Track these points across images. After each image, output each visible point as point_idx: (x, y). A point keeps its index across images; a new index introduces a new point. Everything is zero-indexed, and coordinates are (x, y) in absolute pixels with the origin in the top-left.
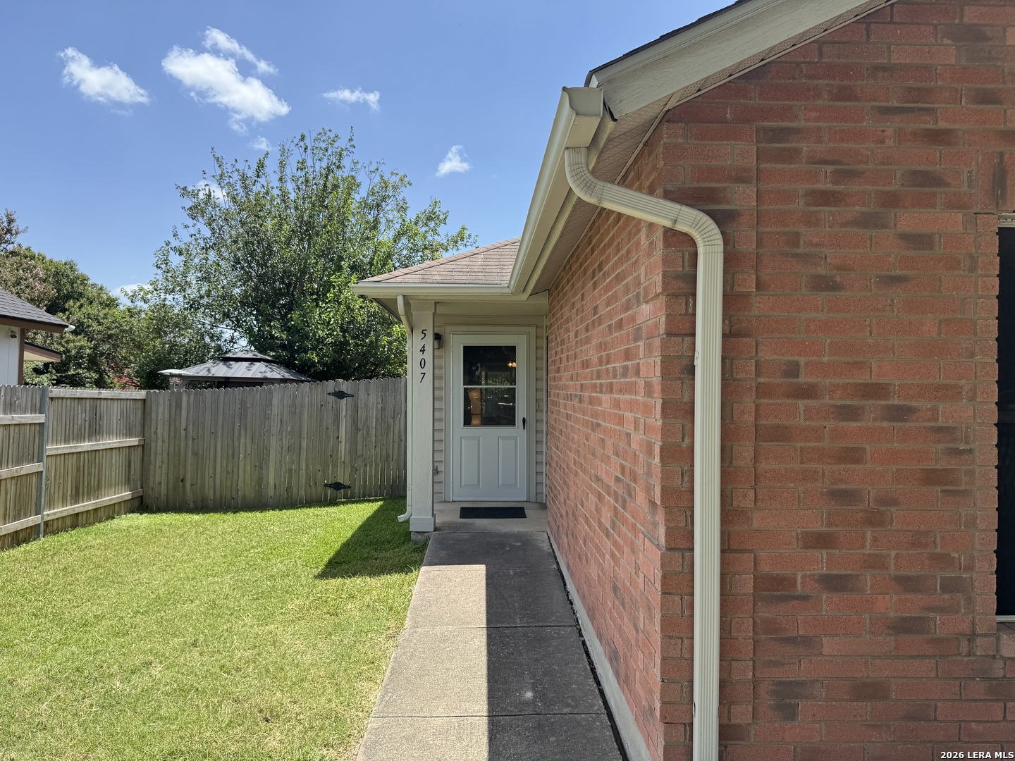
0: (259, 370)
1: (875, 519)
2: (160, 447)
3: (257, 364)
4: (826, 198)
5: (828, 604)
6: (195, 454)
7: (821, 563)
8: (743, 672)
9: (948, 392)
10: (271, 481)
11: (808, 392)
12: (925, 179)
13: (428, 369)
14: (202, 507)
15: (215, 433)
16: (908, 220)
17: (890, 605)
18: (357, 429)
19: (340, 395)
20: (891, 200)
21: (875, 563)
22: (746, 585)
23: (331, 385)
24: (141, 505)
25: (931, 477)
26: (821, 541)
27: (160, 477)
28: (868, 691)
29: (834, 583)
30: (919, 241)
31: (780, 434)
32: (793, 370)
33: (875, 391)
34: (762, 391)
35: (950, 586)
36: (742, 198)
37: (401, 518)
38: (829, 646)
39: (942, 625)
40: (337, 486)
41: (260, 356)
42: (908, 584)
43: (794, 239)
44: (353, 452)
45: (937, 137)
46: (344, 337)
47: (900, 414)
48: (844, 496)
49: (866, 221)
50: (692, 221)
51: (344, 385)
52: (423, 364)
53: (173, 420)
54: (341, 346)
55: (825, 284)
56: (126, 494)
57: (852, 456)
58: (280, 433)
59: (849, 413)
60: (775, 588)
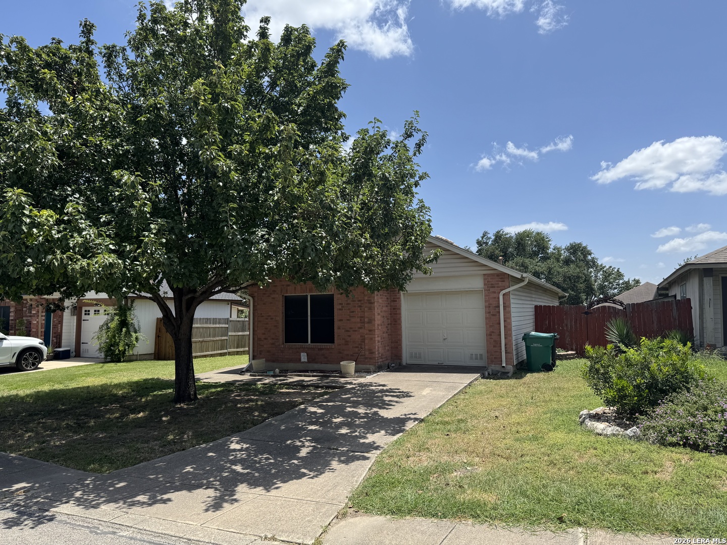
1: (269, 331)
4: (264, 294)
5: (265, 341)
7: (264, 336)
8: (256, 349)
11: (263, 316)
12: (274, 291)
16: (273, 296)
17: (271, 341)
20: (271, 294)
21: (269, 336)
22: (256, 339)
25: (275, 326)
26: (264, 334)
28: (269, 351)
29: (266, 339)
30: (273, 298)
31: (259, 321)
32: (261, 314)
33: (269, 316)
35: (277, 339)
36: (256, 294)
38: (265, 346)
39: (276, 344)
42: (273, 339)
43: (261, 299)
45: (275, 286)
47: (272, 319)
48: (266, 328)
49: (269, 296)
50: (250, 297)
55: (264, 304)
57: (267, 324)
59: (267, 319)
60: (259, 339)
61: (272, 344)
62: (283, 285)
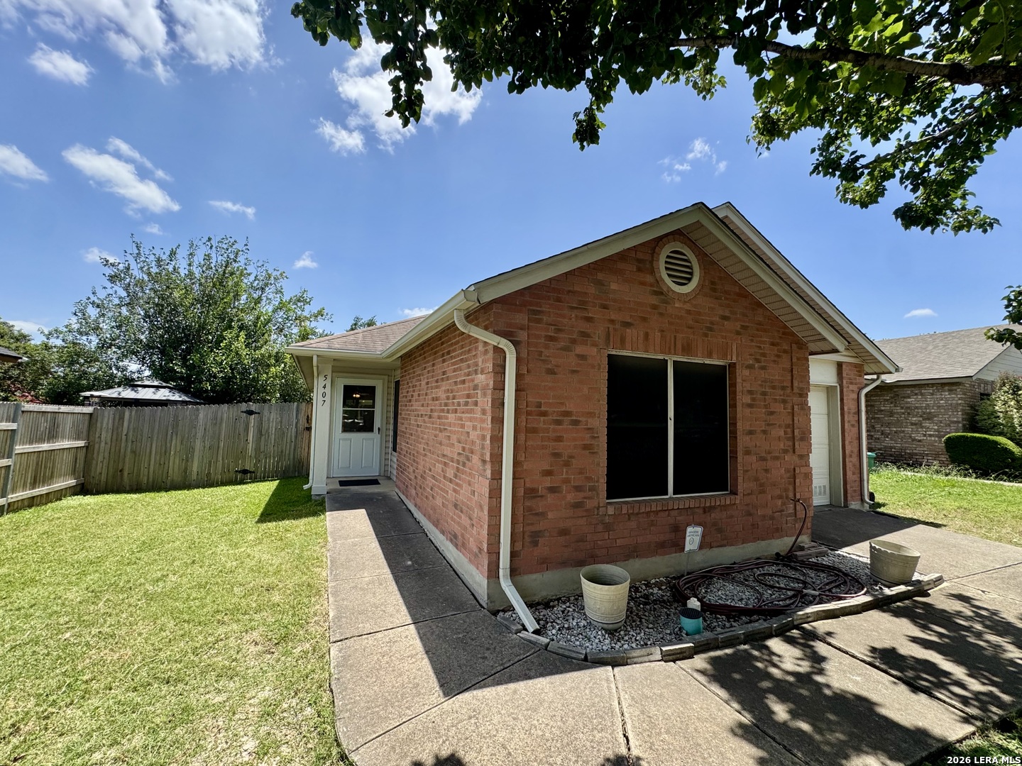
0: (163, 394)
1: (567, 464)
2: (103, 447)
3: (162, 390)
4: (551, 339)
5: (550, 498)
6: (134, 452)
7: (548, 482)
8: (520, 528)
9: (591, 415)
10: (195, 469)
11: (544, 414)
12: (585, 335)
13: (328, 398)
14: (137, 489)
15: (151, 438)
16: (580, 349)
17: (571, 497)
18: (261, 435)
19: (250, 413)
20: (574, 341)
21: (567, 481)
22: (521, 492)
23: (244, 406)
24: (83, 489)
25: (586, 447)
26: (548, 473)
27: (101, 469)
28: (564, 532)
29: (553, 490)
30: (582, 357)
31: (535, 431)
32: (539, 405)
33: (567, 414)
34: (528, 413)
35: (592, 489)
36: (522, 336)
37: (306, 487)
38: (550, 515)
39: (590, 504)
40: (245, 472)
41: (164, 384)
42: (578, 489)
43: (540, 353)
44: (257, 449)
45: (589, 319)
46: (232, 373)
47: (576, 423)
48: (556, 455)
49: (566, 349)
50: (504, 344)
51: (253, 406)
52: (324, 395)
53: (116, 429)
54: (228, 380)
55: (551, 372)
56: (72, 482)
57: (559, 439)
58: (204, 436)
59: (559, 422)
60: (531, 493)
61: (577, 505)
62: (612, 321)
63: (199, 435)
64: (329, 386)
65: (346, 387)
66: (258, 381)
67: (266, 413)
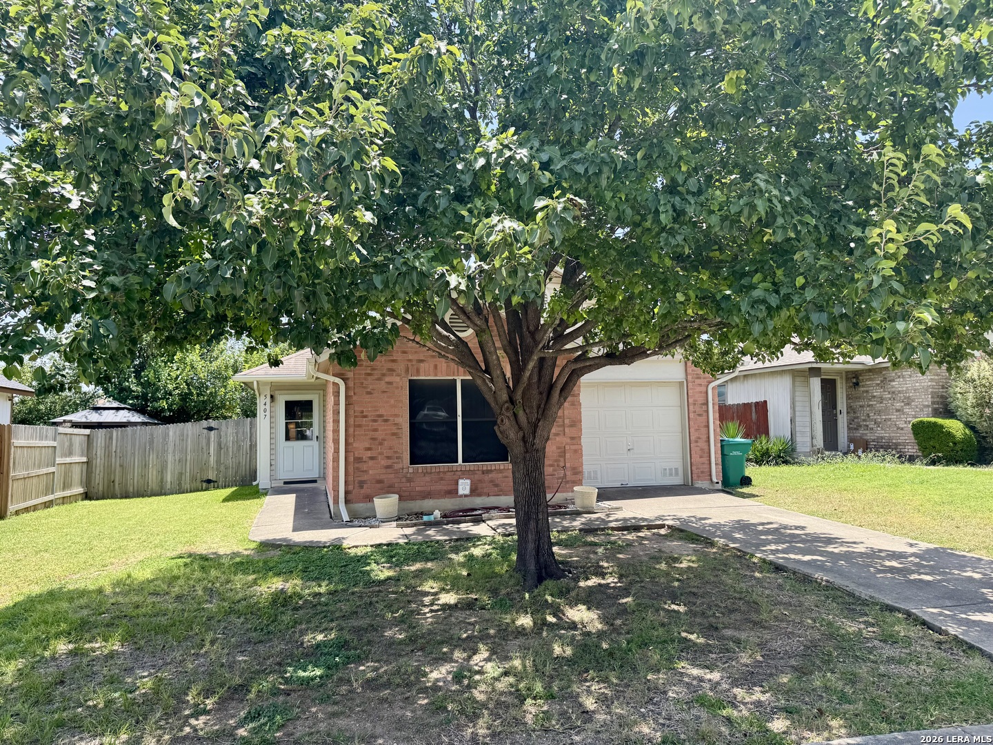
0: (124, 416)
1: (381, 444)
2: (99, 462)
3: (122, 411)
4: (369, 374)
5: (371, 463)
6: (121, 466)
7: (369, 454)
8: (351, 478)
9: (397, 416)
10: (169, 480)
11: (365, 417)
12: (391, 370)
13: (268, 413)
14: (126, 496)
16: (387, 379)
17: (384, 462)
18: (221, 448)
19: (210, 429)
20: (384, 375)
21: (381, 454)
22: (351, 459)
23: (204, 423)
24: (87, 496)
25: (394, 434)
26: (369, 449)
27: (99, 480)
28: (380, 482)
29: (372, 458)
30: (390, 383)
31: (360, 426)
32: (362, 412)
33: (380, 416)
34: (356, 417)
35: (398, 458)
36: (350, 376)
37: (254, 483)
38: (371, 472)
39: (397, 466)
40: (209, 481)
41: (123, 406)
42: (388, 458)
43: (362, 384)
44: (218, 462)
45: (393, 361)
46: (189, 389)
47: (386, 421)
48: (374, 439)
49: (379, 379)
50: (338, 380)
51: (212, 423)
52: (265, 411)
53: (108, 447)
54: (185, 397)
55: (369, 393)
56: (81, 490)
57: (376, 430)
58: (174, 452)
59: (375, 421)
60: (358, 460)
61: (388, 467)
62: (410, 361)
63: (170, 450)
64: (268, 403)
65: (287, 403)
66: (216, 396)
67: (223, 428)
